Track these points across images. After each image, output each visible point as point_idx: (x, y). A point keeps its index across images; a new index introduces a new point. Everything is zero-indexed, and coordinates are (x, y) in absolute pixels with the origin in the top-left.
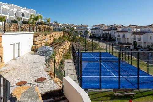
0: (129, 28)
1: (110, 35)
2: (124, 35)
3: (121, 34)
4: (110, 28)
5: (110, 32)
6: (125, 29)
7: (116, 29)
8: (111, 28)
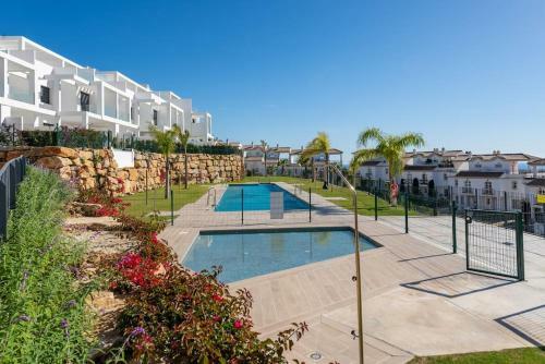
0: (502, 162)
1: (431, 184)
2: (488, 185)
3: (478, 184)
4: (424, 160)
5: (430, 175)
6: (483, 164)
7: (450, 165)
8: (429, 161)
